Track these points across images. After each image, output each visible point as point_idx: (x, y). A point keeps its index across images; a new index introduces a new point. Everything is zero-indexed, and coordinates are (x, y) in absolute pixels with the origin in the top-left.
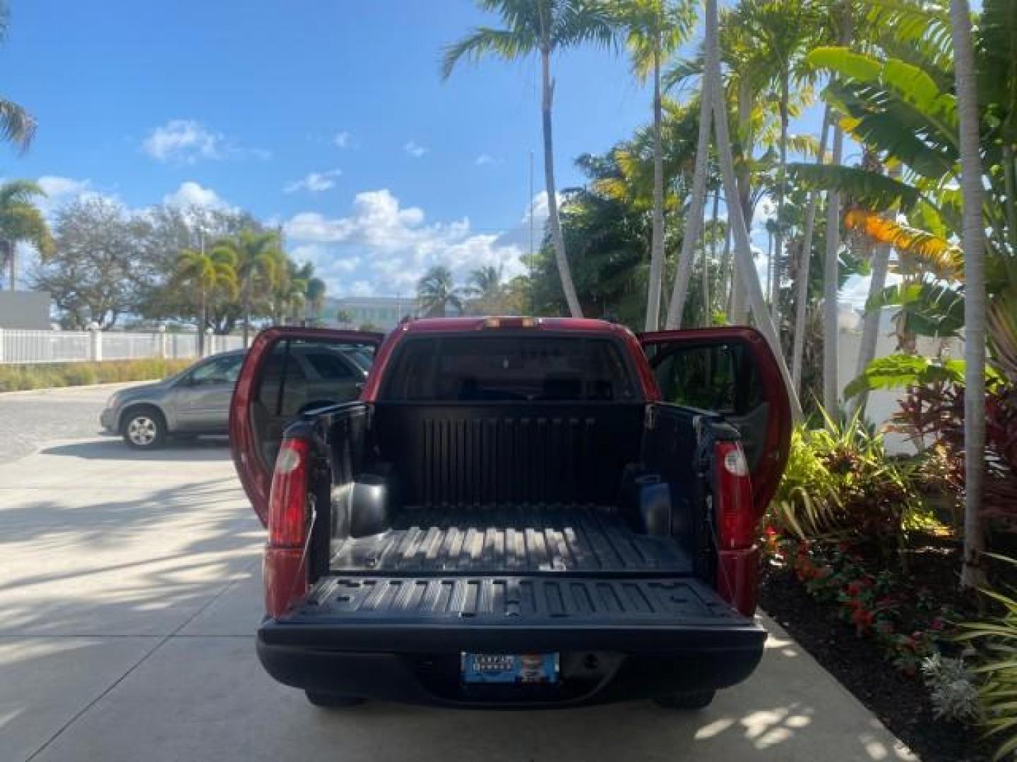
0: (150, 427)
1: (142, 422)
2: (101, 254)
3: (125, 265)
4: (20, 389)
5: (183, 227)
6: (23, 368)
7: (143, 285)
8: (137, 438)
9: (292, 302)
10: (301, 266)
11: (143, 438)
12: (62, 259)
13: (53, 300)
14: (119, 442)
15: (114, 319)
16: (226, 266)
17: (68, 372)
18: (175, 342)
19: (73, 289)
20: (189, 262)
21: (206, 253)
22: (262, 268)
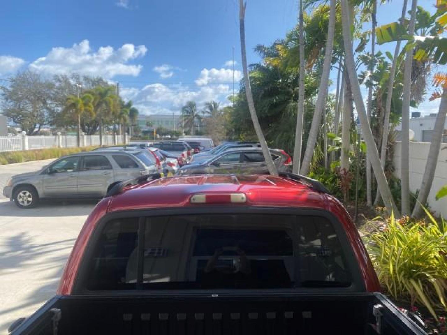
2: (33, 97)
3: (44, 103)
5: (70, 84)
7: (53, 112)
9: (122, 119)
10: (126, 102)
12: (15, 100)
15: (40, 128)
16: (89, 103)
18: (66, 138)
19: (20, 114)
20: (72, 101)
21: (80, 97)
22: (107, 104)
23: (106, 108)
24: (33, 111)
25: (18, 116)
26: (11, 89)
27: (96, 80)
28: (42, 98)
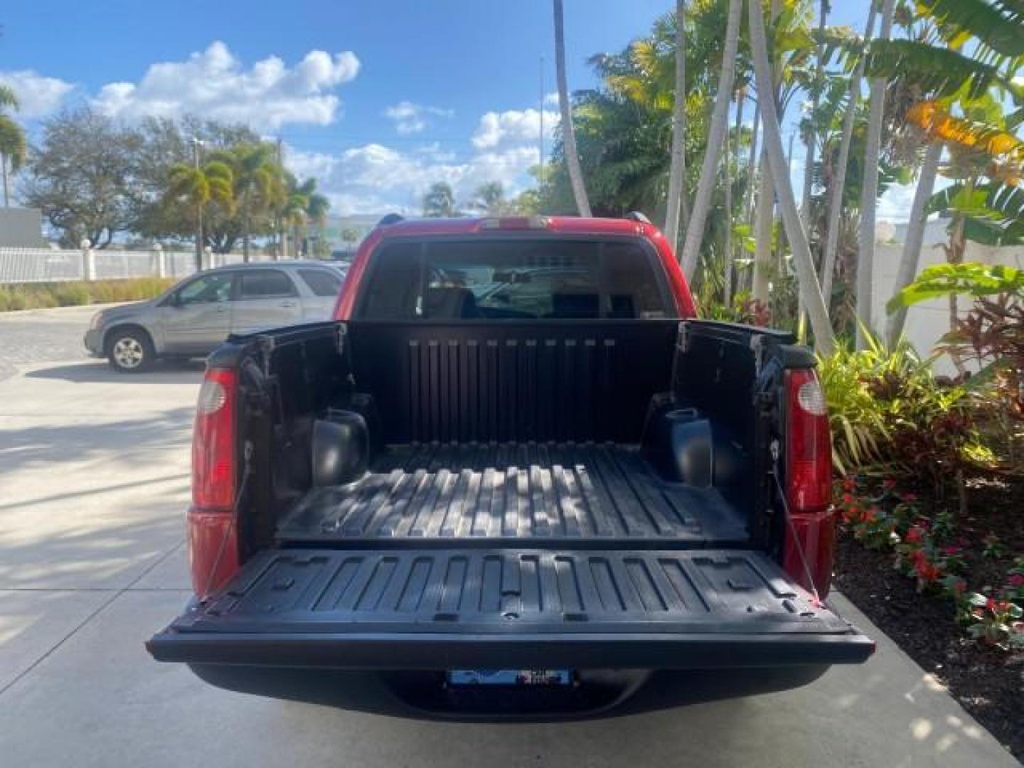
0: (137, 349)
1: (127, 344)
2: (93, 169)
3: (119, 181)
4: (9, 309)
5: (177, 139)
6: (12, 287)
7: (139, 201)
8: (123, 360)
9: (293, 219)
10: (301, 182)
11: (130, 361)
12: (53, 175)
13: (47, 218)
14: (104, 364)
15: (110, 237)
16: (222, 180)
17: (60, 291)
18: (172, 259)
19: (67, 206)
20: (184, 176)
21: (202, 168)
22: (260, 184)
23: (256, 193)
24: (95, 200)
25: (61, 210)
26: (45, 149)
27: (236, 131)
28: (114, 172)
